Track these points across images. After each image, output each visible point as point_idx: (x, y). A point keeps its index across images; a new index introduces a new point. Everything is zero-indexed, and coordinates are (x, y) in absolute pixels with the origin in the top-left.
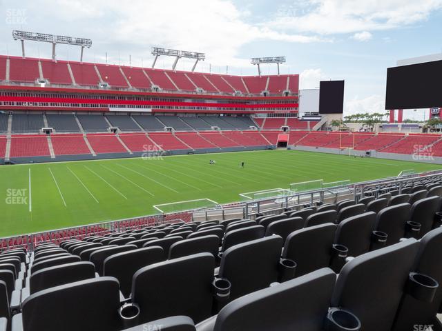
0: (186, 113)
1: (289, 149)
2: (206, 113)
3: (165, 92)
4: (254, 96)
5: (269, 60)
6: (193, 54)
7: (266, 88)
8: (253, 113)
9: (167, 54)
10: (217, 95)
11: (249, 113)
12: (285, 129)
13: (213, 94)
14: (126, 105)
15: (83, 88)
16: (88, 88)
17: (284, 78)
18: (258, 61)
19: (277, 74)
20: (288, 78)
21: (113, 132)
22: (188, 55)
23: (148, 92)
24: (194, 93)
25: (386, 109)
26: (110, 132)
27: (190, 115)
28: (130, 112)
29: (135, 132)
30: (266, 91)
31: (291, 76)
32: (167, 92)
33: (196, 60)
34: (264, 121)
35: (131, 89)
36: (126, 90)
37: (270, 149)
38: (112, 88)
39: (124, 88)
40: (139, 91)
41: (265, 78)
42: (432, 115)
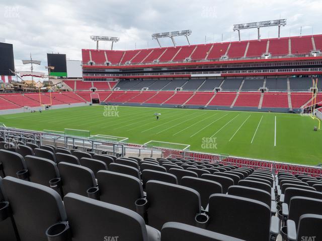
3: (231, 60)
6: (273, 22)
9: (248, 27)
14: (203, 72)
16: (177, 62)
22: (267, 24)
23: (217, 61)
24: (259, 58)
27: (257, 78)
32: (233, 60)
35: (206, 60)
36: (200, 61)
38: (192, 61)
39: (199, 60)
40: (209, 61)
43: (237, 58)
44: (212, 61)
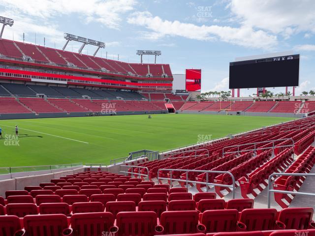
0: (93, 87)
1: (177, 113)
2: (107, 88)
3: (78, 68)
4: (142, 77)
5: (149, 53)
6: (97, 42)
7: (149, 72)
8: (140, 90)
9: (77, 40)
10: (117, 74)
11: (137, 89)
12: (167, 100)
13: (114, 73)
14: (46, 77)
15: (9, 59)
16: (13, 59)
17: (159, 66)
18: (141, 53)
19: (154, 63)
20: (162, 66)
21: (41, 98)
22: (92, 42)
23: (65, 67)
24: (100, 72)
25: (230, 88)
26: (39, 97)
28: (48, 83)
29: (60, 98)
30: (149, 73)
31: (164, 65)
32: (80, 69)
33: (98, 47)
34: (149, 95)
36: (47, 64)
37: (164, 113)
38: (35, 62)
39: (45, 63)
40: (58, 66)
41: (146, 65)
42: (259, 92)
43: (84, 68)
44: (60, 66)
